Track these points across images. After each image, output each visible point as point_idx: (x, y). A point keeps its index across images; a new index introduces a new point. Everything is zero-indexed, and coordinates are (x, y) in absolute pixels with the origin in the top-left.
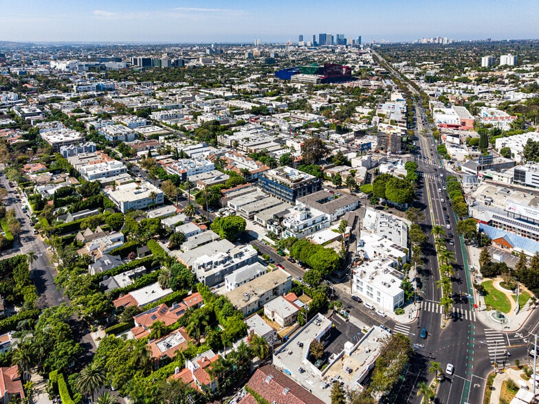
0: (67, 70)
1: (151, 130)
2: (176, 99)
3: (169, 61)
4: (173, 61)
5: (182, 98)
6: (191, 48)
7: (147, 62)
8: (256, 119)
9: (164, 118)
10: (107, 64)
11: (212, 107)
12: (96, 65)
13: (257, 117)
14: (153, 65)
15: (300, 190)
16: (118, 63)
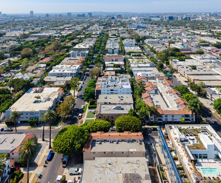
0: (136, 20)
1: (133, 49)
2: (170, 34)
3: (182, 18)
4: (184, 18)
5: (173, 34)
8: (216, 51)
9: (150, 42)
11: (188, 40)
12: (147, 18)
13: (218, 50)
14: (174, 20)
16: (157, 18)
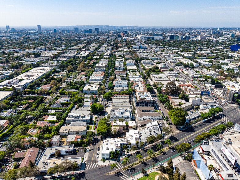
0: (140, 39)
1: (132, 67)
2: (162, 56)
3: (182, 37)
4: (184, 37)
5: (164, 55)
6: (206, 30)
7: (172, 37)
8: (182, 69)
9: (144, 63)
10: (155, 37)
11: (171, 61)
12: (150, 37)
14: (175, 39)
15: (141, 103)
16: (160, 37)
